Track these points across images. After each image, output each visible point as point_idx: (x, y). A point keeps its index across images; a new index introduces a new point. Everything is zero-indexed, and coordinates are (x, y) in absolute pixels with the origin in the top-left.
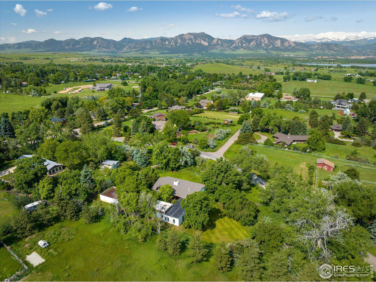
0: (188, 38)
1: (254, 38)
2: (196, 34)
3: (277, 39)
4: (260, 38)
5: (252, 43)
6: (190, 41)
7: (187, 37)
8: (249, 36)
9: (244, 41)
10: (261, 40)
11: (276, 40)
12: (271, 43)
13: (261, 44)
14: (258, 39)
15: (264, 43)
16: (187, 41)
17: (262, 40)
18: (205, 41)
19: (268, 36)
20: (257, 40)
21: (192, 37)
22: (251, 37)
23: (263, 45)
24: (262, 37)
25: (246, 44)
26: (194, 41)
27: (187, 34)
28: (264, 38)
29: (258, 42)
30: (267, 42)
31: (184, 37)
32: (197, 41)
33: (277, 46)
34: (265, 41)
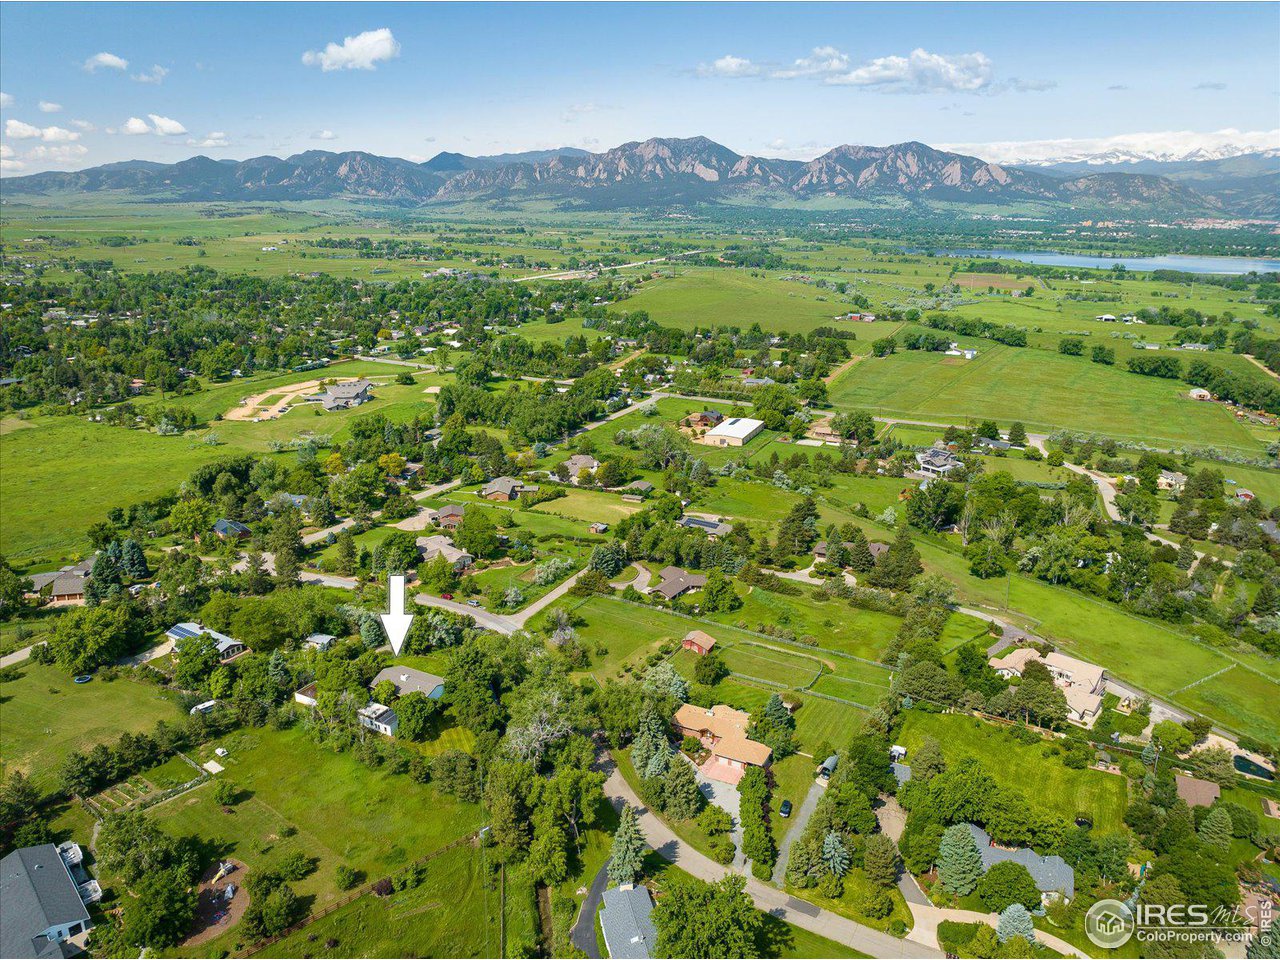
0: (651, 155)
1: (873, 155)
2: (676, 141)
3: (948, 158)
4: (892, 155)
5: (865, 174)
6: (658, 167)
7: (649, 154)
8: (857, 149)
9: (838, 167)
10: (894, 161)
11: (946, 164)
12: (931, 173)
13: (896, 178)
14: (884, 159)
15: (907, 174)
16: (650, 167)
17: (899, 163)
18: (708, 165)
19: (920, 151)
20: (882, 164)
21: (666, 153)
22: (862, 151)
23: (902, 179)
24: (900, 154)
25: (845, 176)
26: (671, 166)
27: (648, 143)
28: (905, 155)
29: (885, 169)
30: (914, 169)
31: (637, 151)
32: (683, 167)
33: (948, 182)
34: (908, 166)
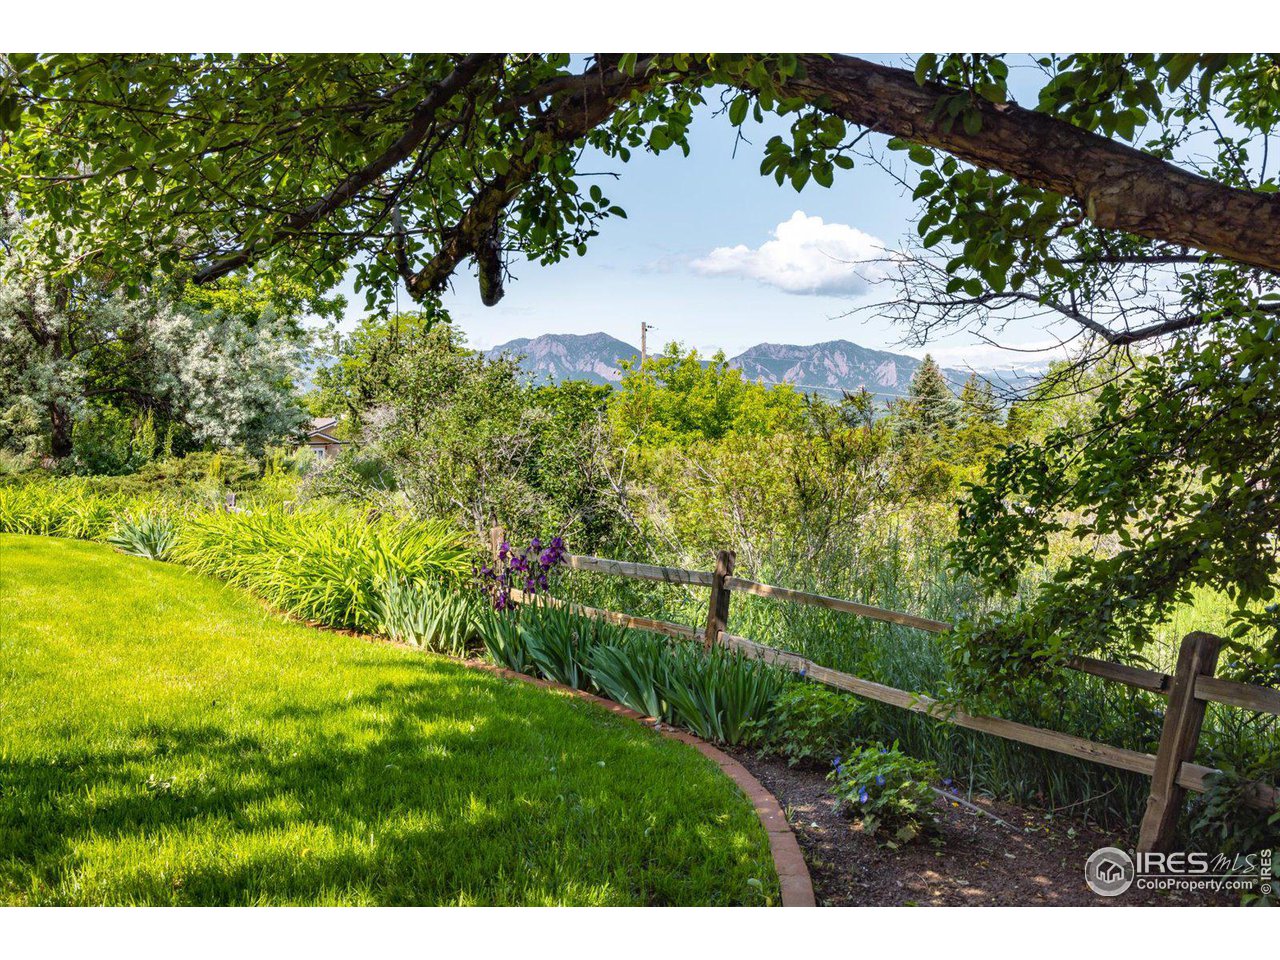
0: (544, 353)
1: (797, 354)
2: (573, 337)
3: (881, 357)
4: (818, 354)
5: (789, 375)
6: (552, 365)
7: (542, 351)
8: (778, 348)
9: (759, 367)
10: (821, 361)
11: (879, 363)
12: (863, 373)
13: (825, 378)
14: (810, 358)
15: (837, 375)
16: (542, 366)
17: (827, 362)
18: (609, 363)
19: (849, 350)
20: (808, 364)
21: (561, 350)
22: (784, 350)
23: (832, 380)
24: (826, 352)
25: (767, 376)
26: (567, 365)
27: (540, 340)
28: (832, 354)
29: (811, 368)
30: (844, 368)
31: (527, 348)
32: (580, 366)
33: (883, 382)
34: (837, 366)
